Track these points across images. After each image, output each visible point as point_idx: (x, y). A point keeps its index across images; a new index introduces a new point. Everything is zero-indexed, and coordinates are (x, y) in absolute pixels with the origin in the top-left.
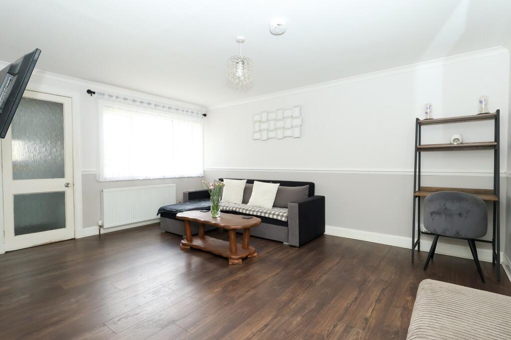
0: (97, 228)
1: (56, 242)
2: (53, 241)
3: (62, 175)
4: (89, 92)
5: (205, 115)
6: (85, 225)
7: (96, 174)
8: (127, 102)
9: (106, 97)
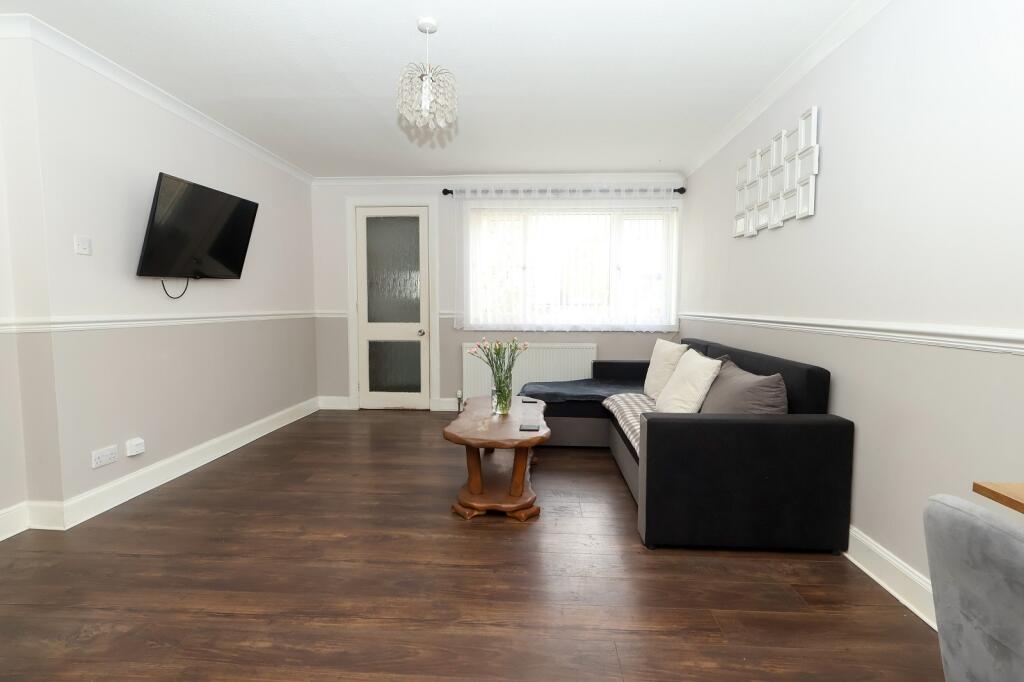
0: (456, 400)
1: (408, 410)
2: (406, 407)
3: (417, 319)
4: (446, 192)
5: (682, 191)
6: (444, 394)
7: (453, 319)
8: (503, 195)
9: (468, 195)
